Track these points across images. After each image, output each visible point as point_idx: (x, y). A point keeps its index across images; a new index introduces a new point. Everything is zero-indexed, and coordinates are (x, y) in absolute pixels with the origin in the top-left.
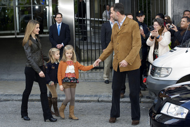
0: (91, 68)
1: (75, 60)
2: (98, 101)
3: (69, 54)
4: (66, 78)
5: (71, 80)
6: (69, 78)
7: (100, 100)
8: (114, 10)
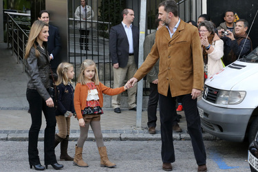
0: (121, 91)
1: (98, 82)
2: (121, 139)
3: (91, 72)
4: (87, 108)
5: (94, 111)
6: (92, 108)
7: (123, 137)
8: (165, 10)
